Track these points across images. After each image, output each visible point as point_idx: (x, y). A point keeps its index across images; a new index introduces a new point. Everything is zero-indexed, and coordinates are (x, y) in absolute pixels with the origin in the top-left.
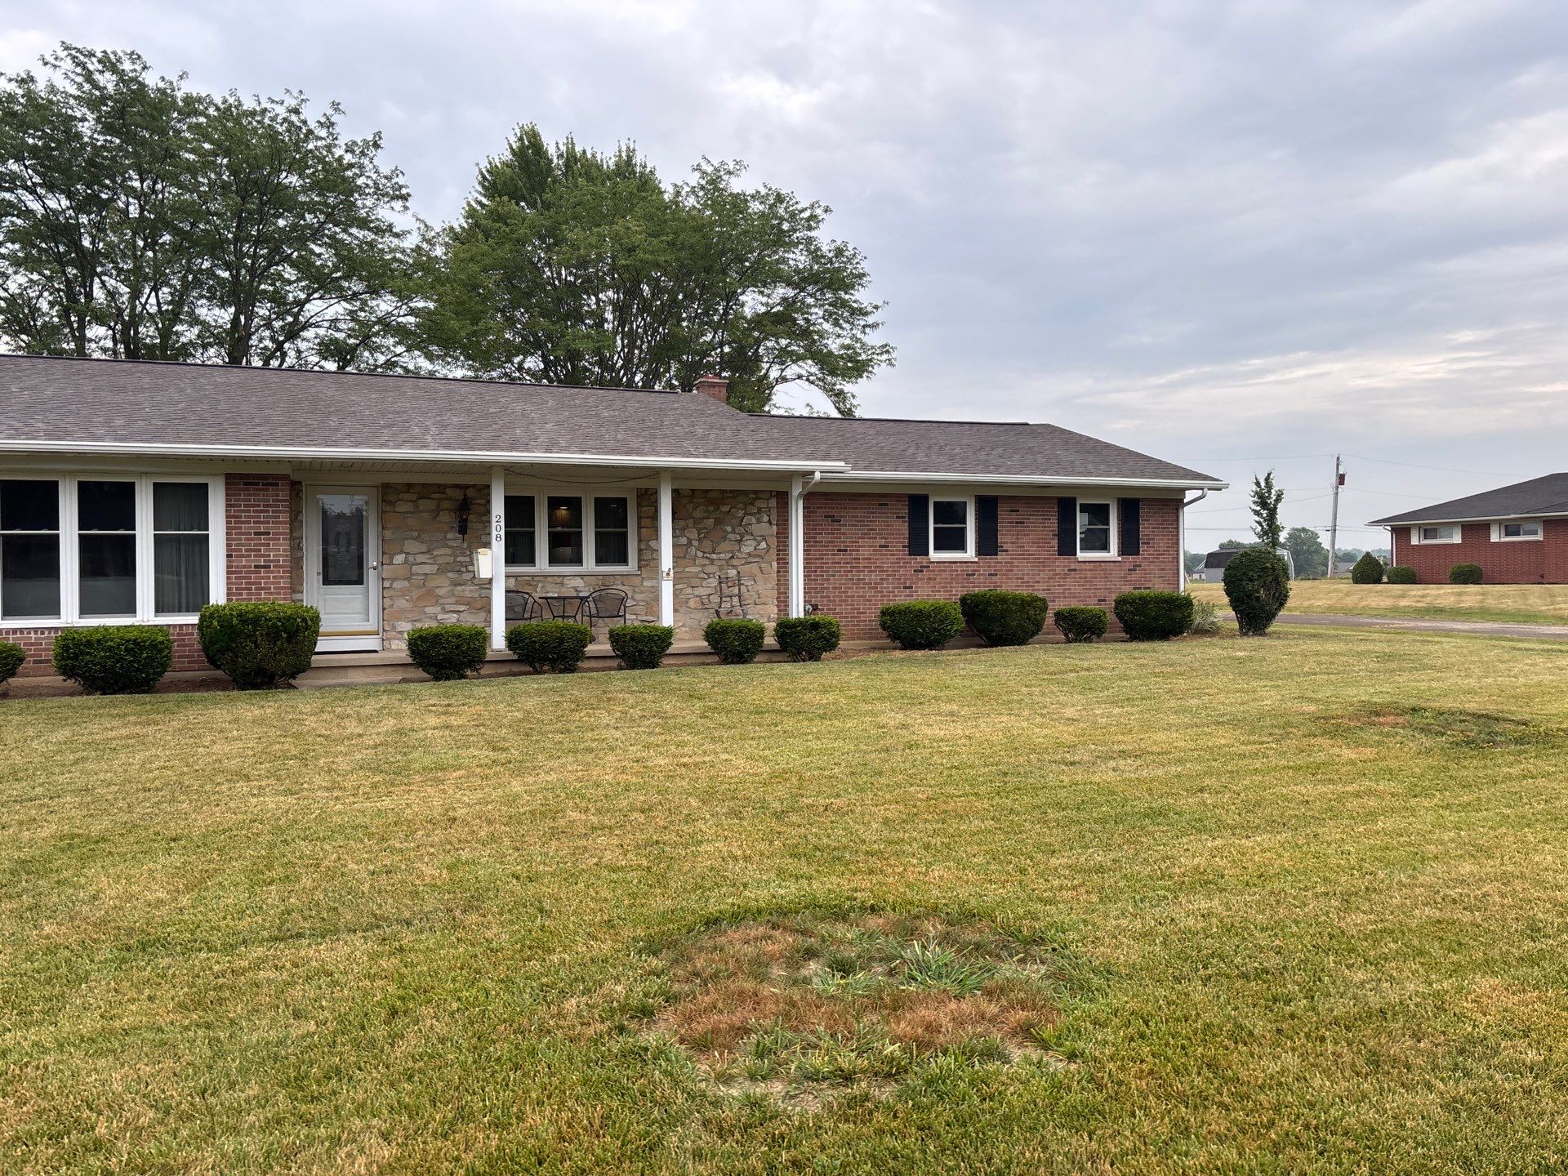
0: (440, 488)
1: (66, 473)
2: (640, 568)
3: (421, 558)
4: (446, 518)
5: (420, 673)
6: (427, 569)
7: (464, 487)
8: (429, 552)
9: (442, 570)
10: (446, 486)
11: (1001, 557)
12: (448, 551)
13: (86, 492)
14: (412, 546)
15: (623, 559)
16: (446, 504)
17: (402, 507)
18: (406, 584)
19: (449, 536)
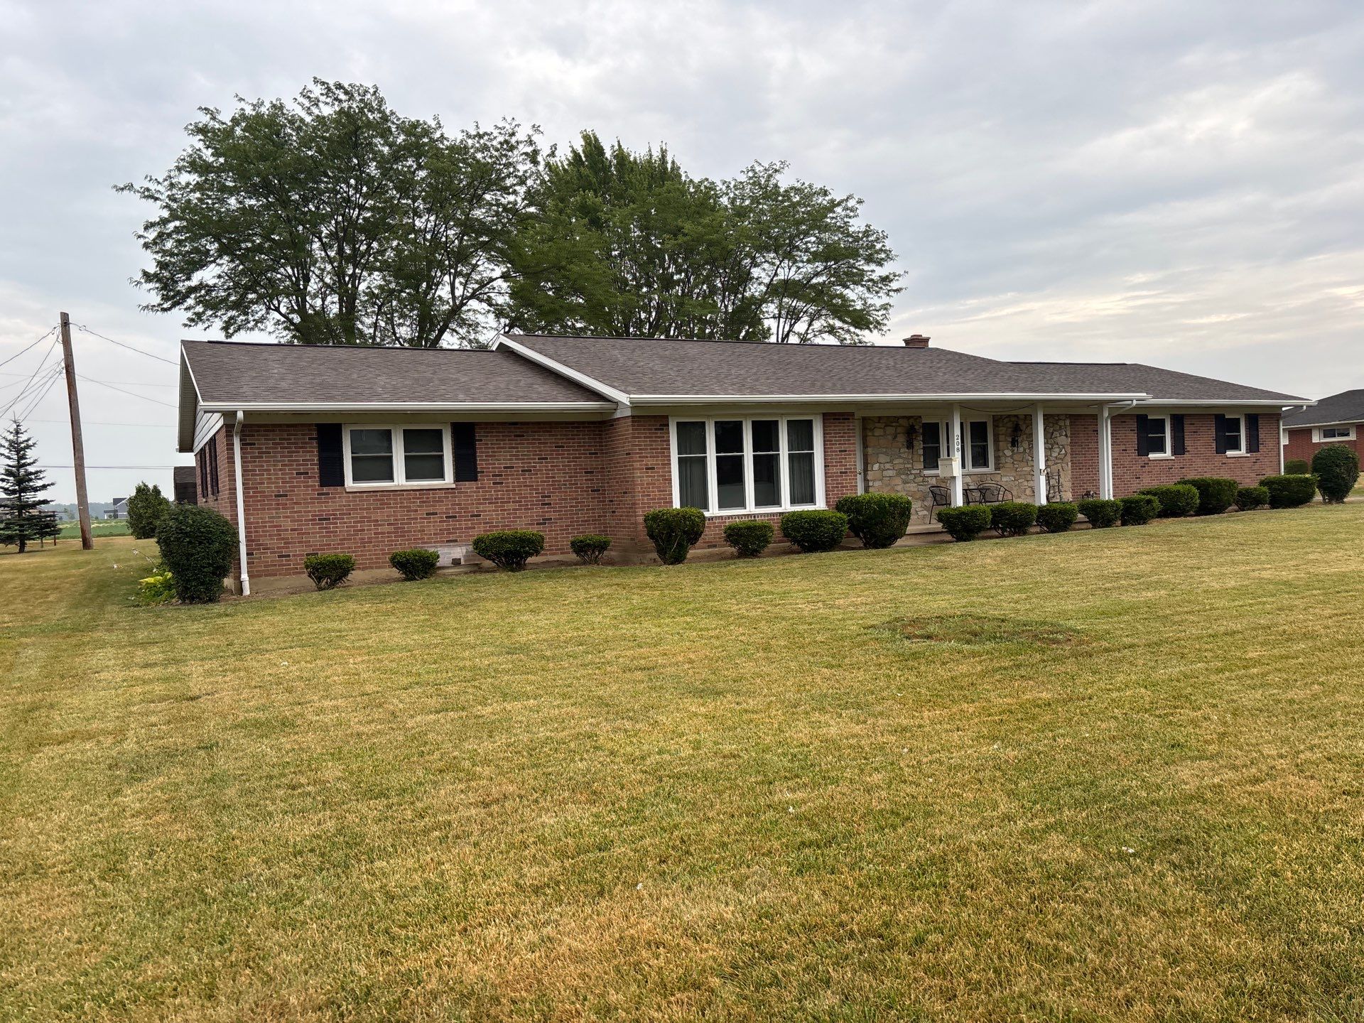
0: (897, 419)
1: (746, 416)
2: (996, 469)
3: (888, 466)
4: (902, 439)
5: (949, 537)
6: (890, 473)
7: (908, 418)
8: (891, 462)
9: (899, 474)
10: (899, 418)
11: (1187, 456)
12: (901, 461)
13: (757, 426)
14: (882, 458)
15: (986, 464)
16: (899, 430)
17: (878, 432)
18: (880, 483)
19: (902, 450)
